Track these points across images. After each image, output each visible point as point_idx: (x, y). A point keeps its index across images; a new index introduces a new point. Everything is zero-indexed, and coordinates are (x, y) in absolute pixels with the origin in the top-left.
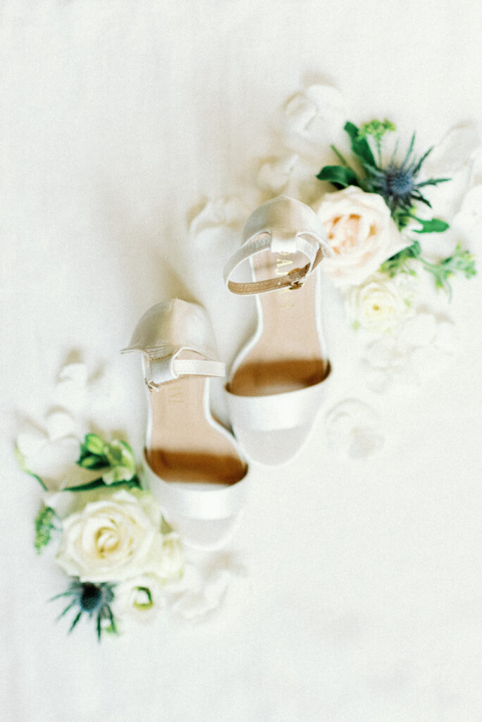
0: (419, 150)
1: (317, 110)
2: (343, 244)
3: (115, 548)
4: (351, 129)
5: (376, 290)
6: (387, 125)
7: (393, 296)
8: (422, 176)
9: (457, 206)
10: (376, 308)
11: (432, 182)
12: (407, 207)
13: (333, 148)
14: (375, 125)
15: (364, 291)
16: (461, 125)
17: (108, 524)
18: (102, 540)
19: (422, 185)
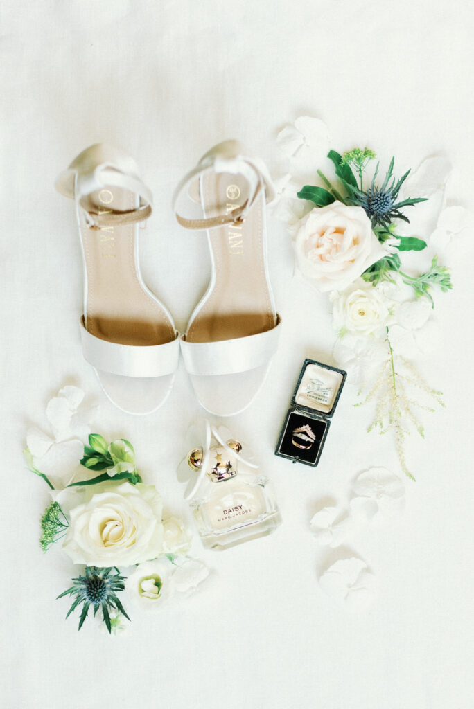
0: (398, 174)
1: (304, 139)
2: (329, 252)
3: (119, 537)
4: (335, 157)
5: (361, 296)
6: (366, 153)
7: (377, 302)
8: (401, 198)
9: (433, 226)
10: (362, 313)
11: (410, 203)
12: (387, 224)
13: (319, 172)
14: (356, 152)
15: (351, 298)
16: (434, 155)
17: (112, 514)
18: (106, 530)
19: (400, 206)
